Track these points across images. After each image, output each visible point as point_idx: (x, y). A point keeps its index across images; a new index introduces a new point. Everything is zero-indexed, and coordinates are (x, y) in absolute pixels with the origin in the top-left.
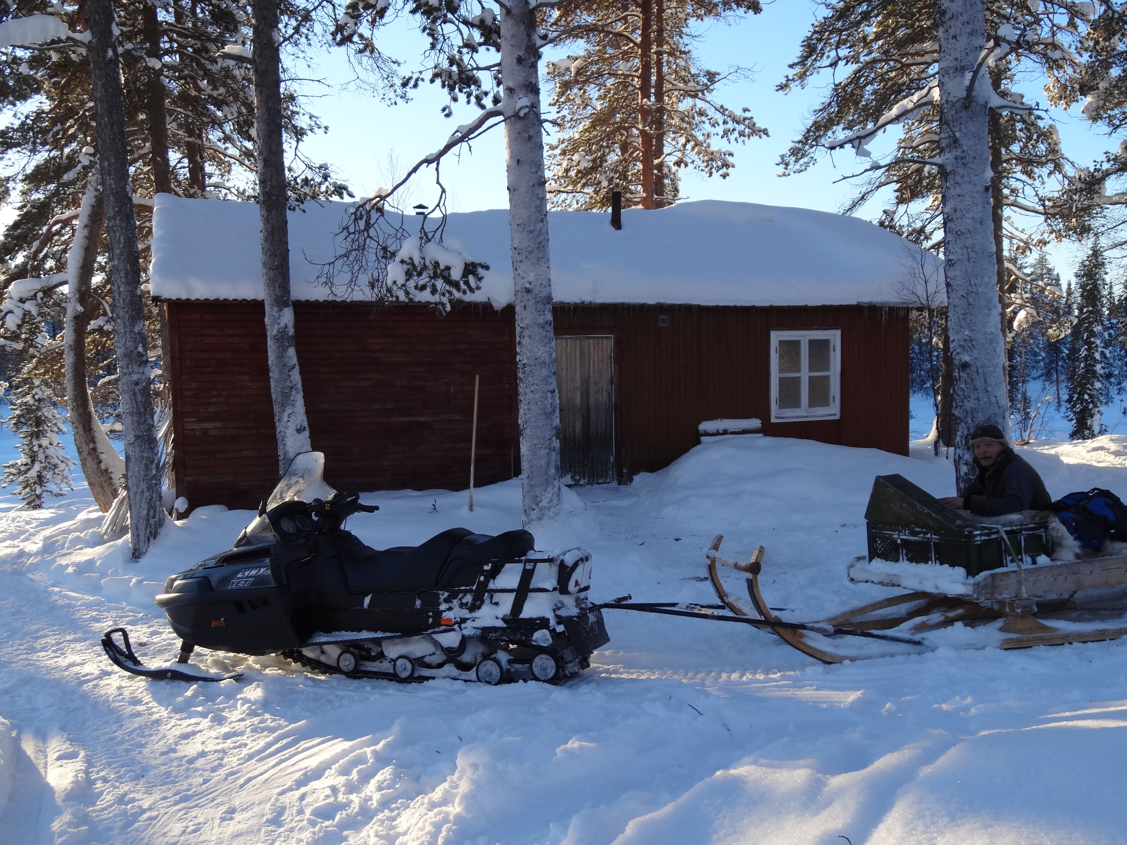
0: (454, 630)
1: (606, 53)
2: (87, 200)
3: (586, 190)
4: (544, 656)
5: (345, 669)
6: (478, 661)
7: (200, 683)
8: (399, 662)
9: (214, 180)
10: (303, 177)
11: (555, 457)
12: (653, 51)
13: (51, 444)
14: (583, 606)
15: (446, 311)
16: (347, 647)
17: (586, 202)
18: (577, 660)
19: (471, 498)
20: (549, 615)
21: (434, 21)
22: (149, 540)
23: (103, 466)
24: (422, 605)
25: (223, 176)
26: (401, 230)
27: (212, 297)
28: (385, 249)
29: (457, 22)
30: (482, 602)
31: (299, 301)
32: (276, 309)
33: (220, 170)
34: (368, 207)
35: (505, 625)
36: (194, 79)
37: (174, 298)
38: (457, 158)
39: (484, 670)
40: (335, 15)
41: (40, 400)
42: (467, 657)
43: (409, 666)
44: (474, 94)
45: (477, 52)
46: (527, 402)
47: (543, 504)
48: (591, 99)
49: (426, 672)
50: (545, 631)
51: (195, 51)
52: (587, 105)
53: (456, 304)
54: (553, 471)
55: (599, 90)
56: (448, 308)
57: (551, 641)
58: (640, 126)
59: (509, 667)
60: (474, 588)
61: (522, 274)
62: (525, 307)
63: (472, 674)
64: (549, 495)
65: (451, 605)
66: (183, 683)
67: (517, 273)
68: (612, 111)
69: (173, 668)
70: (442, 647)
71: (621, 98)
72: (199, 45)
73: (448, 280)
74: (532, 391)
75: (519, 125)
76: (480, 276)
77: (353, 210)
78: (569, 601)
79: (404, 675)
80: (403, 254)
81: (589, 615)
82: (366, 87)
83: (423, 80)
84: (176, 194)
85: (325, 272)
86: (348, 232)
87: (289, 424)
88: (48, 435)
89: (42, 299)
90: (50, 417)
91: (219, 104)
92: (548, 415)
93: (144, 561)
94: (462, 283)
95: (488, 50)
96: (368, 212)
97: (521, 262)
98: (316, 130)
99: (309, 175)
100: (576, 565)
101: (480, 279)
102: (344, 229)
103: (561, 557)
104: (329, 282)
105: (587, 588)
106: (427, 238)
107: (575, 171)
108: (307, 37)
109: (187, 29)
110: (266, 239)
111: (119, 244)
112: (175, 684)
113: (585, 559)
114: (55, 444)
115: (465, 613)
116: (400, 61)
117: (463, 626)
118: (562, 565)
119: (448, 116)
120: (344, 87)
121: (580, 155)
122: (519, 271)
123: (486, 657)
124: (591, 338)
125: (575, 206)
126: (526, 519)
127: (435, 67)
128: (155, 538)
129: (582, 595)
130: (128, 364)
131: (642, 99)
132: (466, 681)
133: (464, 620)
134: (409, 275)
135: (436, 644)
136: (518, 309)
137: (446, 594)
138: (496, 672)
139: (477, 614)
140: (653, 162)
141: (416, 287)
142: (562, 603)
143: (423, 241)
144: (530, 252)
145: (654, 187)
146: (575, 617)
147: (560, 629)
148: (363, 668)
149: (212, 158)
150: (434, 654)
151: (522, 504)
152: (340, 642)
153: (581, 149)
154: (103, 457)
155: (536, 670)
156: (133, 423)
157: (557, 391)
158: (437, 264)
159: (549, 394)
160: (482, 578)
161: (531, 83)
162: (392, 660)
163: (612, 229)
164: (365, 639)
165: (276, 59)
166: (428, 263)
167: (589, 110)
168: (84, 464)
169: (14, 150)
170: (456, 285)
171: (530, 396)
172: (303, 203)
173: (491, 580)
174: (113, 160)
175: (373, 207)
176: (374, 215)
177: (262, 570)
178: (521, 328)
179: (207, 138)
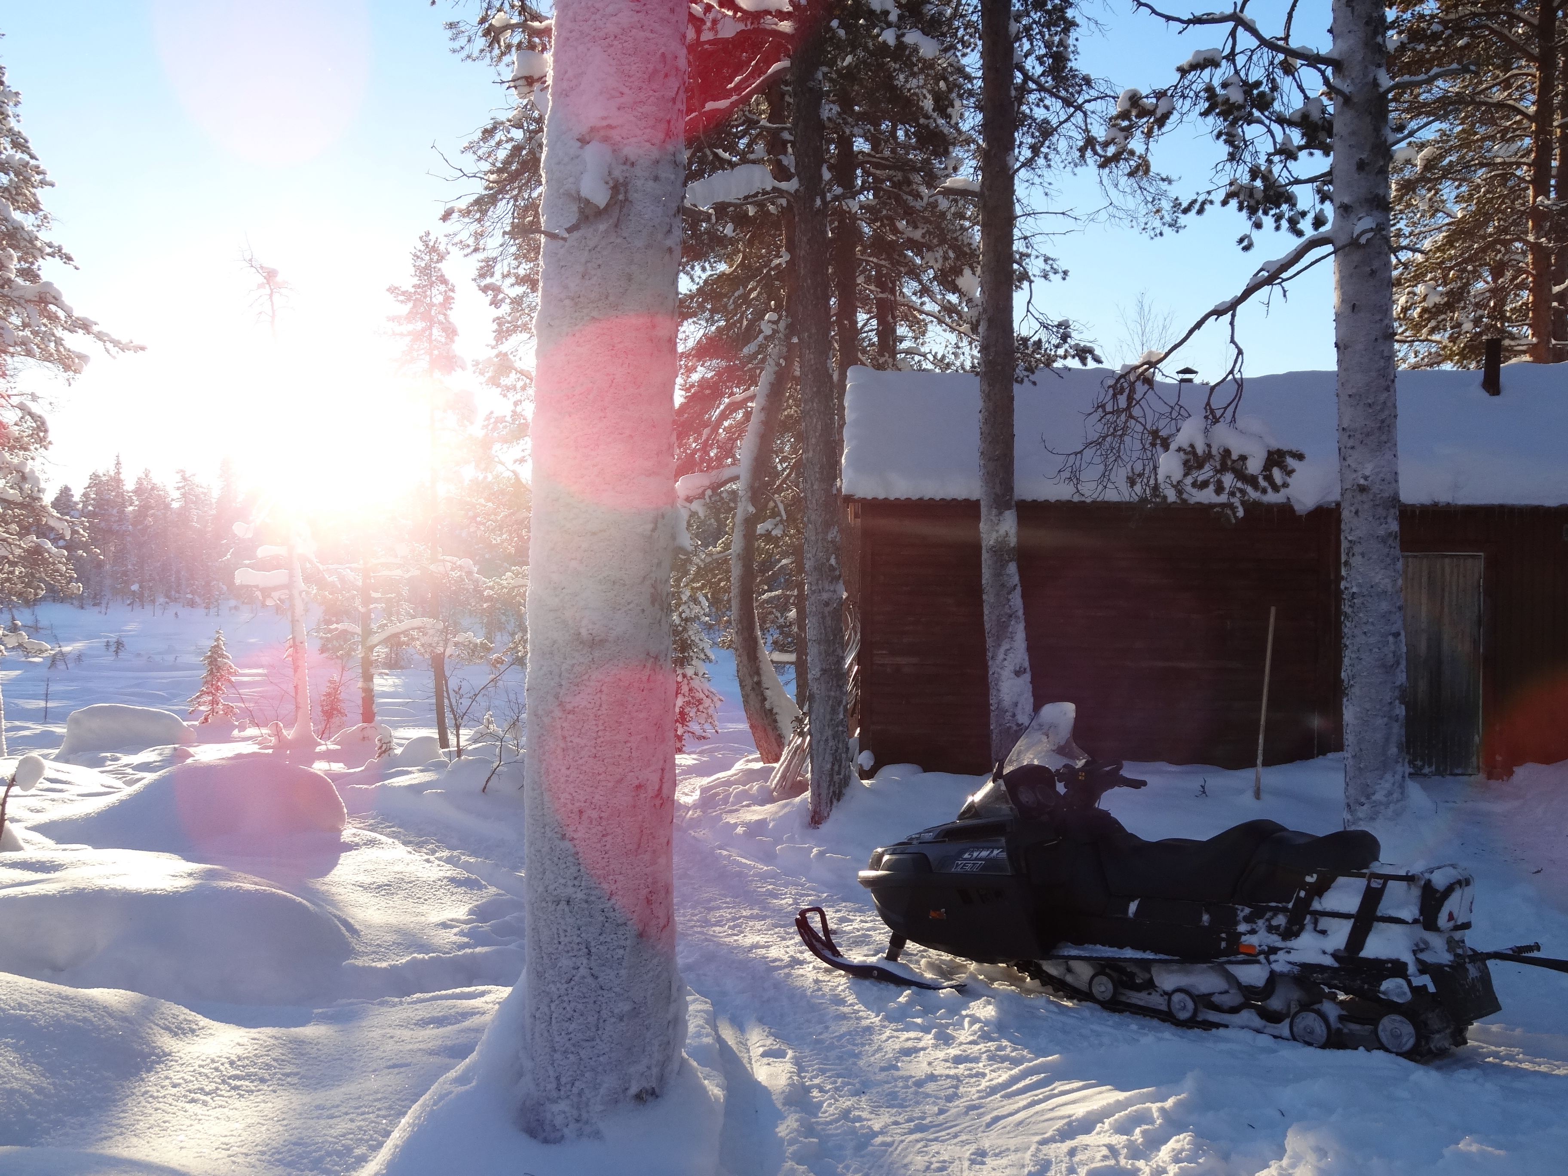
0: (1258, 962)
1: (1476, 133)
2: (766, 377)
3: (1436, 337)
4: (1398, 1018)
5: (1100, 997)
6: (1293, 1010)
7: (913, 988)
8: (1176, 997)
9: (905, 345)
10: (1036, 338)
11: (1397, 730)
12: (1555, 124)
13: (696, 674)
14: (1460, 951)
15: (1236, 517)
16: (1103, 967)
17: (1430, 354)
18: (1448, 1031)
19: (1258, 780)
20: (1407, 957)
21: (1233, 124)
22: (832, 802)
23: (767, 705)
24: (1211, 922)
25: (916, 338)
26: (1177, 408)
27: (915, 497)
28: (1155, 434)
29: (1267, 122)
30: (1302, 928)
31: (1023, 501)
32: (994, 511)
33: (914, 331)
34: (1132, 378)
35: (1336, 965)
36: (891, 220)
37: (870, 497)
38: (1265, 308)
39: (1301, 1026)
40: (1086, 125)
41: (687, 620)
42: (1276, 1003)
43: (1190, 1005)
44: (1286, 216)
45: (1296, 159)
46: (1355, 648)
47: (1379, 796)
48: (1443, 201)
49: (1213, 1016)
50: (1400, 981)
51: (894, 185)
52: (1437, 211)
53: (1252, 507)
54: (1393, 750)
55: (1457, 188)
56: (1241, 513)
57: (1409, 995)
58: (1531, 238)
59: (1340, 1026)
60: (1290, 905)
61: (1353, 466)
62: (1357, 513)
63: (1284, 1028)
64: (1388, 785)
65: (1254, 926)
66: (892, 986)
67: (1347, 464)
68: (1481, 217)
69: (880, 965)
70: (1239, 984)
71: (1499, 197)
72: (899, 176)
73: (1241, 475)
74: (1365, 633)
75: (1356, 257)
76: (1289, 468)
77: (1111, 382)
78: (1437, 941)
79: (1184, 1015)
80: (1182, 439)
81: (1469, 966)
82: (1121, 214)
83: (1211, 202)
84: (863, 364)
85: (1070, 463)
86: (1104, 410)
87: (1006, 663)
88: (693, 663)
89: (710, 497)
90: (697, 641)
91: (918, 247)
92: (1389, 669)
93: (826, 827)
94: (1261, 480)
95: (1311, 154)
96: (1132, 385)
97: (1353, 448)
98: (1051, 276)
99: (1043, 335)
100: (1449, 890)
101: (1289, 473)
102: (1098, 407)
103: (1427, 876)
104: (1075, 478)
105: (1467, 926)
106: (1214, 417)
107: (1419, 310)
108: (1046, 157)
109: (886, 159)
110: (986, 422)
111: (815, 432)
112: (882, 986)
113: (1464, 882)
114: (701, 674)
115: (1275, 940)
116: (1173, 177)
117: (1272, 958)
118: (1428, 889)
119: (1246, 249)
120: (1092, 218)
121: (1428, 286)
122: (1349, 461)
123: (1305, 1007)
124: (1447, 556)
125: (1412, 360)
126: (1349, 817)
127: (1231, 184)
128: (838, 800)
129: (1458, 935)
130: (818, 580)
131: (1535, 197)
132: (1275, 1037)
133: (1274, 950)
134: (1188, 467)
135: (1232, 979)
136: (1346, 514)
137: (1247, 910)
138: (1320, 1029)
139: (1293, 943)
140: (1550, 290)
141: (1194, 485)
142: (1426, 943)
143: (1209, 422)
144: (1368, 435)
145: (1551, 328)
146: (1447, 966)
147: (1425, 980)
148: (1123, 999)
149: (905, 318)
150: (1226, 992)
151: (1343, 796)
152: (1096, 959)
153: (1429, 276)
154: (768, 693)
155: (1384, 1037)
156: (820, 654)
157: (1403, 634)
158: (1227, 452)
159: (1391, 639)
160: (1302, 894)
161: (1377, 195)
162: (1166, 993)
163: (1485, 395)
164: (1131, 960)
165: (1009, 190)
166: (1214, 452)
167: (1442, 219)
168: (746, 702)
169: (690, 321)
170: (1252, 481)
171: (1361, 639)
172: (1033, 373)
173: (1316, 898)
174: (814, 331)
175: (1138, 378)
176: (1140, 388)
177: (996, 852)
178: (1350, 541)
179: (901, 292)
